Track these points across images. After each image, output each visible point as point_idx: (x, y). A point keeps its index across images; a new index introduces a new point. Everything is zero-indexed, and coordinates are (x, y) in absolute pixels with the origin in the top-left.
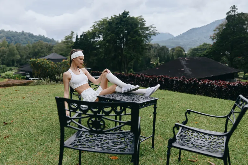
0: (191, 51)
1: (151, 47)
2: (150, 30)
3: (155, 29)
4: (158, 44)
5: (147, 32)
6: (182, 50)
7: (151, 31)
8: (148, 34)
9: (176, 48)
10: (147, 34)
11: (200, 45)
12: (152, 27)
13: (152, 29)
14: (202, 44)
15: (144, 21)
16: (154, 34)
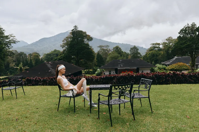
0: (45, 55)
2: (9, 38)
3: (15, 38)
5: (7, 40)
6: (39, 55)
7: (10, 39)
8: (8, 42)
9: (33, 53)
10: (6, 41)
11: (52, 51)
12: (12, 36)
13: (12, 38)
14: (53, 50)
15: (3, 31)
16: (14, 42)
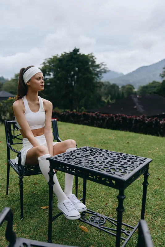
0: (141, 88)
1: (102, 84)
2: (100, 67)
3: (106, 66)
4: (108, 82)
5: (98, 70)
6: (132, 88)
7: (102, 68)
9: (126, 86)
11: (150, 83)
12: (103, 65)
13: (103, 67)
14: (151, 81)
15: (95, 58)
16: (105, 72)
